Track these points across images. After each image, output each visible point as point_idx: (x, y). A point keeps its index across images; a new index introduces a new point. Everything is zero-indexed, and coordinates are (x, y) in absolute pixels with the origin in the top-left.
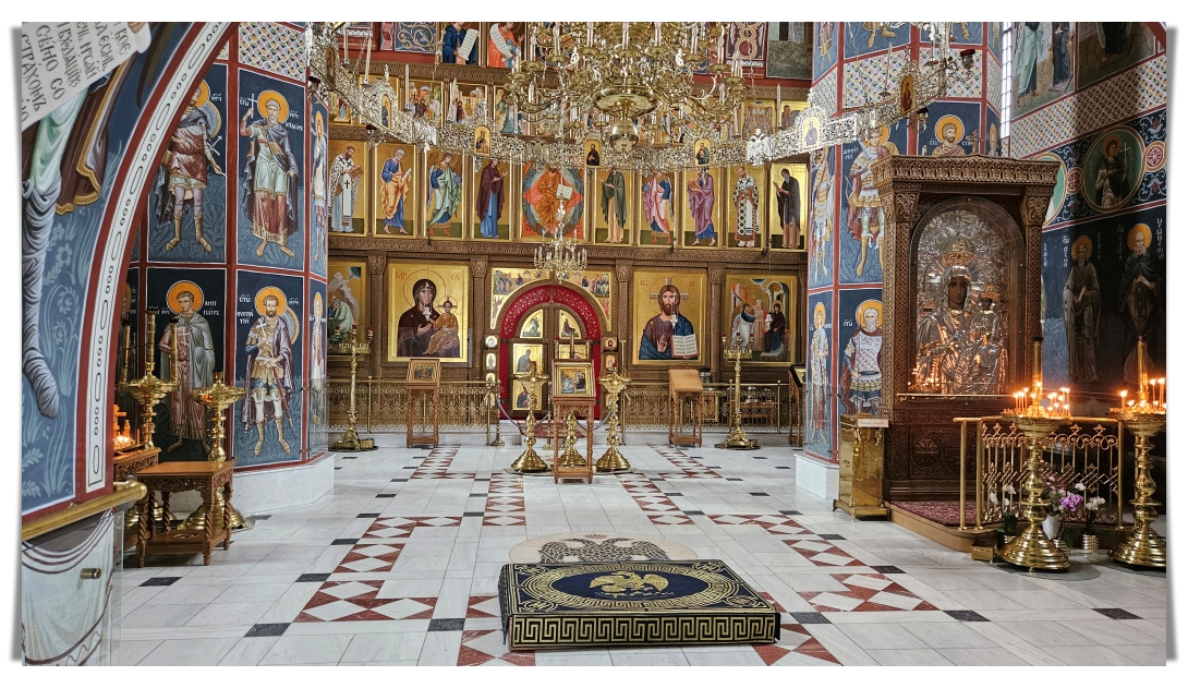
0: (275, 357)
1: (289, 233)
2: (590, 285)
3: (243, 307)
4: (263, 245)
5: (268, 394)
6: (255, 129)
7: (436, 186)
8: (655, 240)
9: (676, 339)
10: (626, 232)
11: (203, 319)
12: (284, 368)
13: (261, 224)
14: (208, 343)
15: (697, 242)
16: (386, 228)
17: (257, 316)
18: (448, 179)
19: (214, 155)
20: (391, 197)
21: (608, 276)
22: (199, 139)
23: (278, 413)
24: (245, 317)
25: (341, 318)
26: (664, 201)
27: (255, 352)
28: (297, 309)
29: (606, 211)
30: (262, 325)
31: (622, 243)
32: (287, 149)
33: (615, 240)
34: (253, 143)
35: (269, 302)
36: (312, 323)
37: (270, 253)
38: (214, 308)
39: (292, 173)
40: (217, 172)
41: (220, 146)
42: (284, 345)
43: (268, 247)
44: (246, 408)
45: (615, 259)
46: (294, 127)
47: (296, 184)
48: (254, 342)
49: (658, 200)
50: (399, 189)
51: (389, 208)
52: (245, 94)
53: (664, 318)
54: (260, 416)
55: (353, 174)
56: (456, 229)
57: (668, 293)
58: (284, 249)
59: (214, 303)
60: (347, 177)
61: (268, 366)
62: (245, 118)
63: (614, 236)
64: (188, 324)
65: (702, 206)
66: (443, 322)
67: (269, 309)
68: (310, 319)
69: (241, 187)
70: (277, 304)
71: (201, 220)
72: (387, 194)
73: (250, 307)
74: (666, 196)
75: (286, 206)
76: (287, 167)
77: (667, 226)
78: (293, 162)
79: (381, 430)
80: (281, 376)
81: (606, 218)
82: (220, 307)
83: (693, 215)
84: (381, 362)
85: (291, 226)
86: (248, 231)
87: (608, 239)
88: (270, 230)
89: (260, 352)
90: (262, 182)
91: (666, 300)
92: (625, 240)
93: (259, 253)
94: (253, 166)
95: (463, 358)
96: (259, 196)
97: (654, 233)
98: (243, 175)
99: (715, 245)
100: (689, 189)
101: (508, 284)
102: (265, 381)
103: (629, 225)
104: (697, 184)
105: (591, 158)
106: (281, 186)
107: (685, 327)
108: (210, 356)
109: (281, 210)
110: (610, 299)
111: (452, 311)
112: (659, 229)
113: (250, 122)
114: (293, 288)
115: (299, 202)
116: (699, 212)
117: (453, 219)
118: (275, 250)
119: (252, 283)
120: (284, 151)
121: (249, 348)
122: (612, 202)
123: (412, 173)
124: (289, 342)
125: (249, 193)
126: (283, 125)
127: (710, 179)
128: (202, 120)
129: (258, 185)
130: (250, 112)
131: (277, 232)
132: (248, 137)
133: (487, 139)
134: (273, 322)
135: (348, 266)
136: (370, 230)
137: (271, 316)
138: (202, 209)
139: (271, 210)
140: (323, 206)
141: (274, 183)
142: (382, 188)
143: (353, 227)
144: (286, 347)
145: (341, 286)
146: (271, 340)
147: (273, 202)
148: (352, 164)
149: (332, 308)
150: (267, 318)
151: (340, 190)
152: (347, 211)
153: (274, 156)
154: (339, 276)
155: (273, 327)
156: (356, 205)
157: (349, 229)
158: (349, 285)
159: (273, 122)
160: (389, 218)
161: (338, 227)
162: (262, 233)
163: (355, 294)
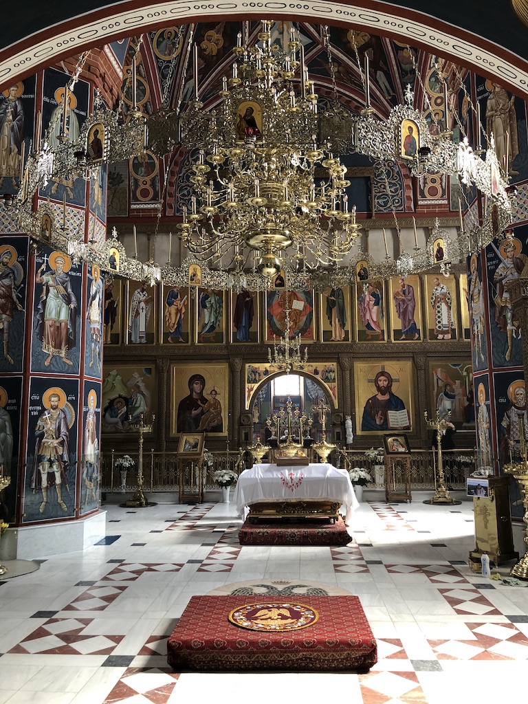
0: (57, 439)
1: (69, 348)
2: (320, 373)
3: (34, 403)
4: (50, 358)
5: (51, 466)
6: (47, 278)
7: (204, 306)
8: (370, 337)
9: (391, 413)
10: (347, 332)
11: (6, 413)
12: (63, 447)
13: (48, 343)
14: (8, 430)
15: (403, 337)
16: (169, 339)
17: (44, 409)
18: (213, 301)
19: (18, 297)
20: (173, 316)
21: (333, 365)
22: (9, 287)
23: (58, 481)
24: (35, 410)
25: (137, 405)
26: (375, 307)
27: (42, 436)
28: (74, 403)
29: (330, 318)
30: (47, 416)
31: (343, 340)
32: (70, 290)
33: (338, 338)
34: (45, 287)
35: (53, 399)
36: (86, 413)
37: (55, 363)
38: (14, 405)
39: (72, 306)
40: (19, 309)
41: (22, 291)
42: (63, 430)
43: (54, 359)
44: (34, 477)
45: (338, 353)
46: (74, 274)
47: (75, 314)
48: (40, 429)
49: (371, 307)
50: (178, 311)
51: (171, 325)
52: (41, 256)
53: (380, 397)
54: (44, 483)
55: (146, 302)
56: (219, 338)
57: (382, 378)
58: (64, 360)
59: (14, 401)
60: (142, 305)
61: (51, 445)
62: (39, 271)
63: (338, 334)
65: (406, 310)
66: (210, 406)
67: (53, 404)
68: (84, 409)
70: (59, 400)
71: (8, 343)
72: (170, 314)
73: (39, 403)
74: (377, 303)
75: (68, 329)
76: (68, 302)
77: (378, 326)
78: (73, 299)
79: (160, 490)
80: (60, 453)
81: (331, 323)
82: (18, 404)
83: (399, 317)
84: (166, 438)
85: (71, 343)
86: (39, 348)
87: (333, 338)
88: (55, 347)
89: (46, 435)
90: (50, 313)
91: (381, 383)
92: (346, 339)
93: (46, 364)
94: (44, 303)
95: (225, 433)
96: (48, 323)
97: (369, 332)
98: (37, 310)
99: (419, 339)
100: (395, 297)
101: (257, 375)
102: (49, 457)
103: (348, 327)
104: (401, 293)
105: (278, 282)
106: (64, 315)
107: (397, 404)
108: (10, 439)
110: (336, 384)
111: (217, 397)
112: (372, 329)
113: (43, 273)
114: (70, 388)
115: (77, 325)
116: (403, 314)
117: (216, 330)
118: (58, 361)
119: (41, 386)
120: (66, 291)
121: (38, 433)
122: (335, 312)
123: (187, 298)
124: (67, 428)
125: (40, 322)
126: (67, 274)
127: (411, 289)
128: (11, 275)
129: (47, 316)
130: (43, 267)
131: (60, 348)
132: (41, 283)
133: (199, 274)
134: (55, 413)
135: (143, 367)
136: (158, 340)
137: (54, 409)
138: (9, 335)
139: (56, 333)
140: (99, 327)
141: (59, 314)
142: (167, 310)
143: (146, 340)
144: (65, 431)
145: (138, 382)
146: (54, 426)
147: (58, 327)
148: (146, 295)
149: (131, 398)
150: (52, 410)
151: (138, 313)
152: (142, 328)
153: (60, 295)
154: (136, 375)
155: (55, 417)
156: (149, 324)
157: (144, 341)
158: (143, 381)
159: (59, 272)
160: (172, 331)
161: (136, 340)
162: (49, 349)
163: (147, 387)
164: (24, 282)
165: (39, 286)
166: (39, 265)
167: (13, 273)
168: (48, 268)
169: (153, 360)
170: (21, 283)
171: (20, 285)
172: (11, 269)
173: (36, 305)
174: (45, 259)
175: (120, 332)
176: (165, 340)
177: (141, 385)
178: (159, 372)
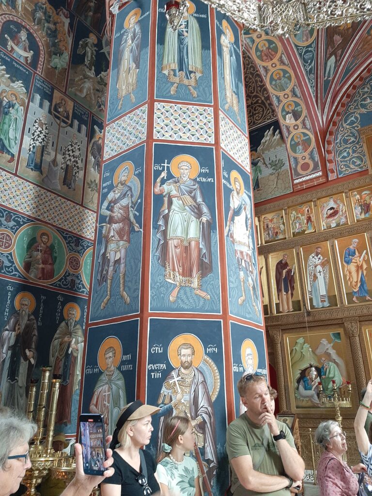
0: (193, 418)
1: (203, 275)
3: (154, 359)
4: (176, 290)
6: (168, 187)
11: (121, 375)
12: (204, 433)
13: (174, 270)
14: (122, 404)
16: (354, 299)
17: (170, 369)
19: (135, 216)
20: (354, 274)
22: (126, 208)
24: (157, 371)
25: (331, 375)
27: (169, 413)
28: (216, 358)
30: (176, 379)
32: (199, 200)
34: (166, 199)
35: (184, 351)
37: (184, 297)
38: (129, 362)
39: (204, 219)
40: (137, 229)
42: (203, 402)
43: (182, 292)
46: (204, 180)
47: (208, 230)
48: (167, 401)
50: (359, 268)
51: (354, 283)
52: (159, 161)
55: (323, 265)
58: (198, 292)
59: (129, 357)
60: (319, 268)
62: (159, 180)
64: (110, 382)
67: (184, 359)
68: (234, 369)
69: (154, 237)
70: (193, 353)
71: (124, 275)
72: (350, 273)
73: (163, 358)
75: (200, 250)
76: (199, 214)
78: (205, 209)
80: (201, 445)
82: (132, 361)
85: (205, 268)
86: (161, 277)
88: (183, 275)
90: (175, 230)
93: (171, 299)
94: (166, 218)
96: (172, 244)
98: (157, 227)
106: (194, 231)
109: (194, 254)
113: (163, 182)
114: (209, 333)
115: (213, 244)
118: (189, 294)
119: (166, 331)
120: (195, 201)
121: (161, 408)
123: (367, 254)
124: (209, 399)
125: (162, 242)
126: (195, 180)
129: (170, 234)
130: (164, 175)
131: (191, 275)
132: (161, 194)
134: (188, 375)
135: (331, 332)
136: (342, 303)
137: (186, 368)
138: (125, 266)
139: (184, 255)
140: (250, 253)
141: (186, 231)
142: (346, 269)
143: (329, 303)
144: (206, 405)
145: (328, 349)
146: (187, 397)
147: (186, 247)
148: (321, 258)
149: (323, 368)
150: (182, 370)
151: (315, 277)
152: (323, 291)
153: (186, 207)
154: (324, 341)
155: (189, 380)
156: (330, 288)
157: (326, 304)
158: (333, 348)
159: (185, 179)
160: (355, 291)
161: (318, 305)
162: (175, 278)
163: (339, 354)
164: (140, 197)
165: (159, 198)
166: (158, 173)
167: (130, 189)
168: (170, 176)
169: (340, 323)
170: (138, 199)
171: (137, 201)
172: (128, 186)
173: (156, 220)
174: (166, 165)
175: (300, 298)
176: (350, 301)
177: (332, 352)
178: (350, 337)
